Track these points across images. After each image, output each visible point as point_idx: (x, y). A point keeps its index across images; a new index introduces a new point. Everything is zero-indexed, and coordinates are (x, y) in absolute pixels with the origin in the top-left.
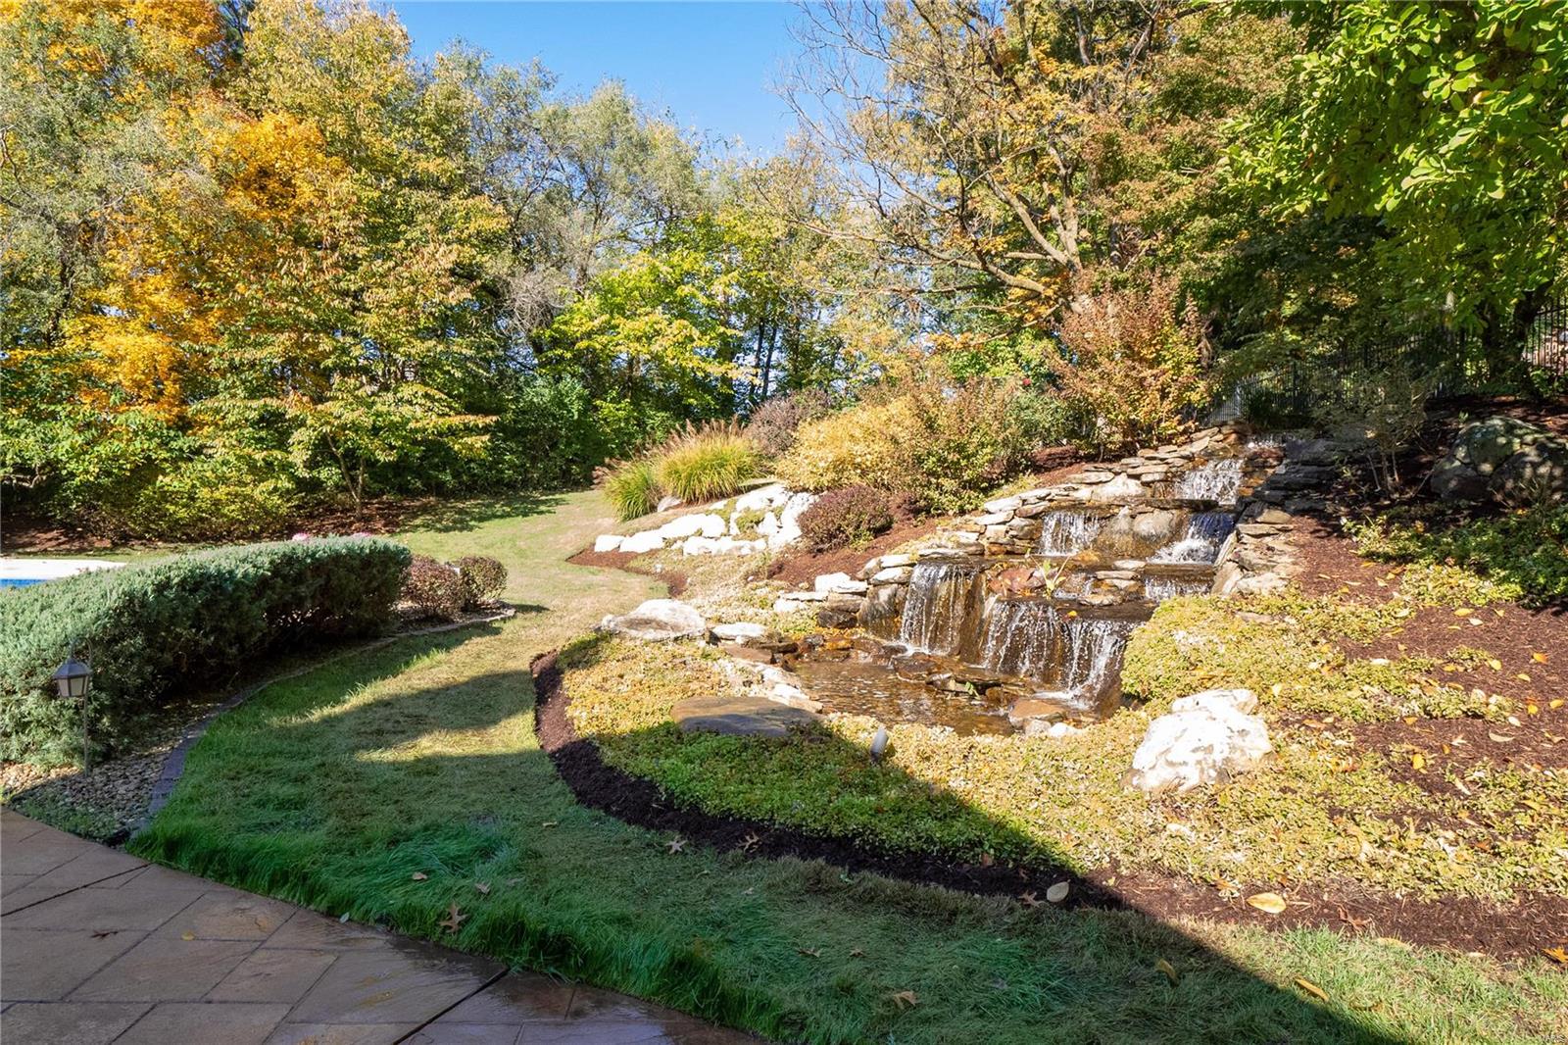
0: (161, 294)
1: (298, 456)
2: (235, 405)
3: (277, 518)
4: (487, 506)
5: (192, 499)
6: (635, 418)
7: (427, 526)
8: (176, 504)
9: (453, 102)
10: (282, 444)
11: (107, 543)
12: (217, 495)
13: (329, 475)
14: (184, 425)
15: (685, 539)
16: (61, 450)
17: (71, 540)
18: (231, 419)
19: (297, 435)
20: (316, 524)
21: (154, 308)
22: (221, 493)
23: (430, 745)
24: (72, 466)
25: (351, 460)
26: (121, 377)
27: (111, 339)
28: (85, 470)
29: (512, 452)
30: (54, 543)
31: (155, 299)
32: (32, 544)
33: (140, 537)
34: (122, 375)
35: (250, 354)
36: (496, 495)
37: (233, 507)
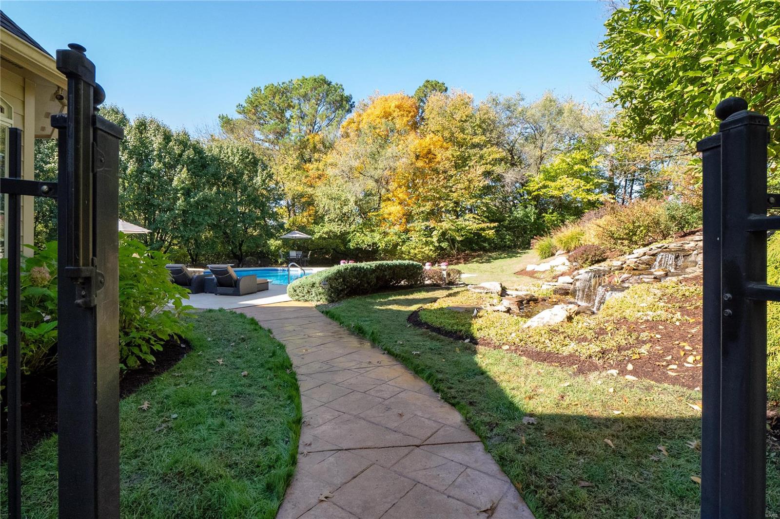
1: (435, 239)
2: (419, 225)
4: (499, 255)
5: (409, 253)
6: (560, 220)
7: (477, 262)
9: (486, 116)
10: (431, 236)
12: (415, 252)
13: (444, 245)
14: (406, 231)
15: (557, 266)
16: (376, 240)
18: (418, 229)
19: (435, 233)
21: (399, 198)
23: (390, 307)
24: (379, 244)
25: (452, 241)
27: (390, 208)
28: (382, 245)
29: (509, 235)
34: (392, 218)
35: (422, 209)
36: (504, 251)
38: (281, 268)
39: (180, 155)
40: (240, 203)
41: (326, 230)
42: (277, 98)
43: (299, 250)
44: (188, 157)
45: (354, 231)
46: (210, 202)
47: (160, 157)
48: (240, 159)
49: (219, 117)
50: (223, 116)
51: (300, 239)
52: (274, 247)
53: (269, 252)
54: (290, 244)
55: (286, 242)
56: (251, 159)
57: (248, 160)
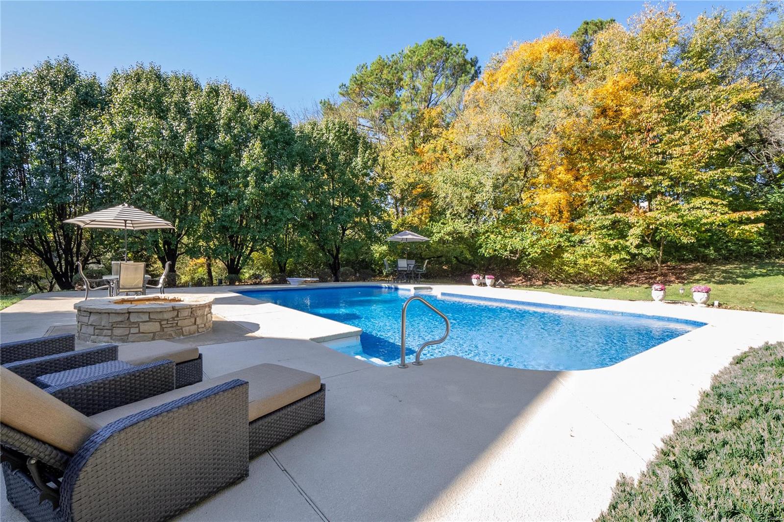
0: (562, 174)
1: (632, 242)
2: (596, 218)
3: (616, 274)
4: (745, 269)
5: (576, 264)
8: (569, 267)
10: (623, 236)
11: (540, 283)
12: (587, 262)
13: (647, 250)
14: (572, 230)
16: (526, 244)
17: (526, 281)
18: (595, 227)
19: (631, 231)
20: (635, 277)
21: (560, 180)
22: (589, 261)
24: (529, 250)
26: (547, 212)
27: (542, 197)
28: (535, 252)
30: (520, 282)
31: (559, 176)
32: (513, 282)
33: (554, 281)
34: (547, 211)
37: (595, 268)
38: (386, 285)
39: (256, 127)
40: (333, 193)
41: (449, 228)
42: (385, 72)
43: (409, 258)
44: (267, 129)
45: (487, 231)
46: (292, 188)
47: (228, 128)
48: (336, 136)
49: (321, 103)
50: (325, 101)
51: (413, 243)
52: (378, 255)
53: (373, 261)
54: (398, 250)
55: (393, 245)
56: (351, 135)
57: (346, 137)
